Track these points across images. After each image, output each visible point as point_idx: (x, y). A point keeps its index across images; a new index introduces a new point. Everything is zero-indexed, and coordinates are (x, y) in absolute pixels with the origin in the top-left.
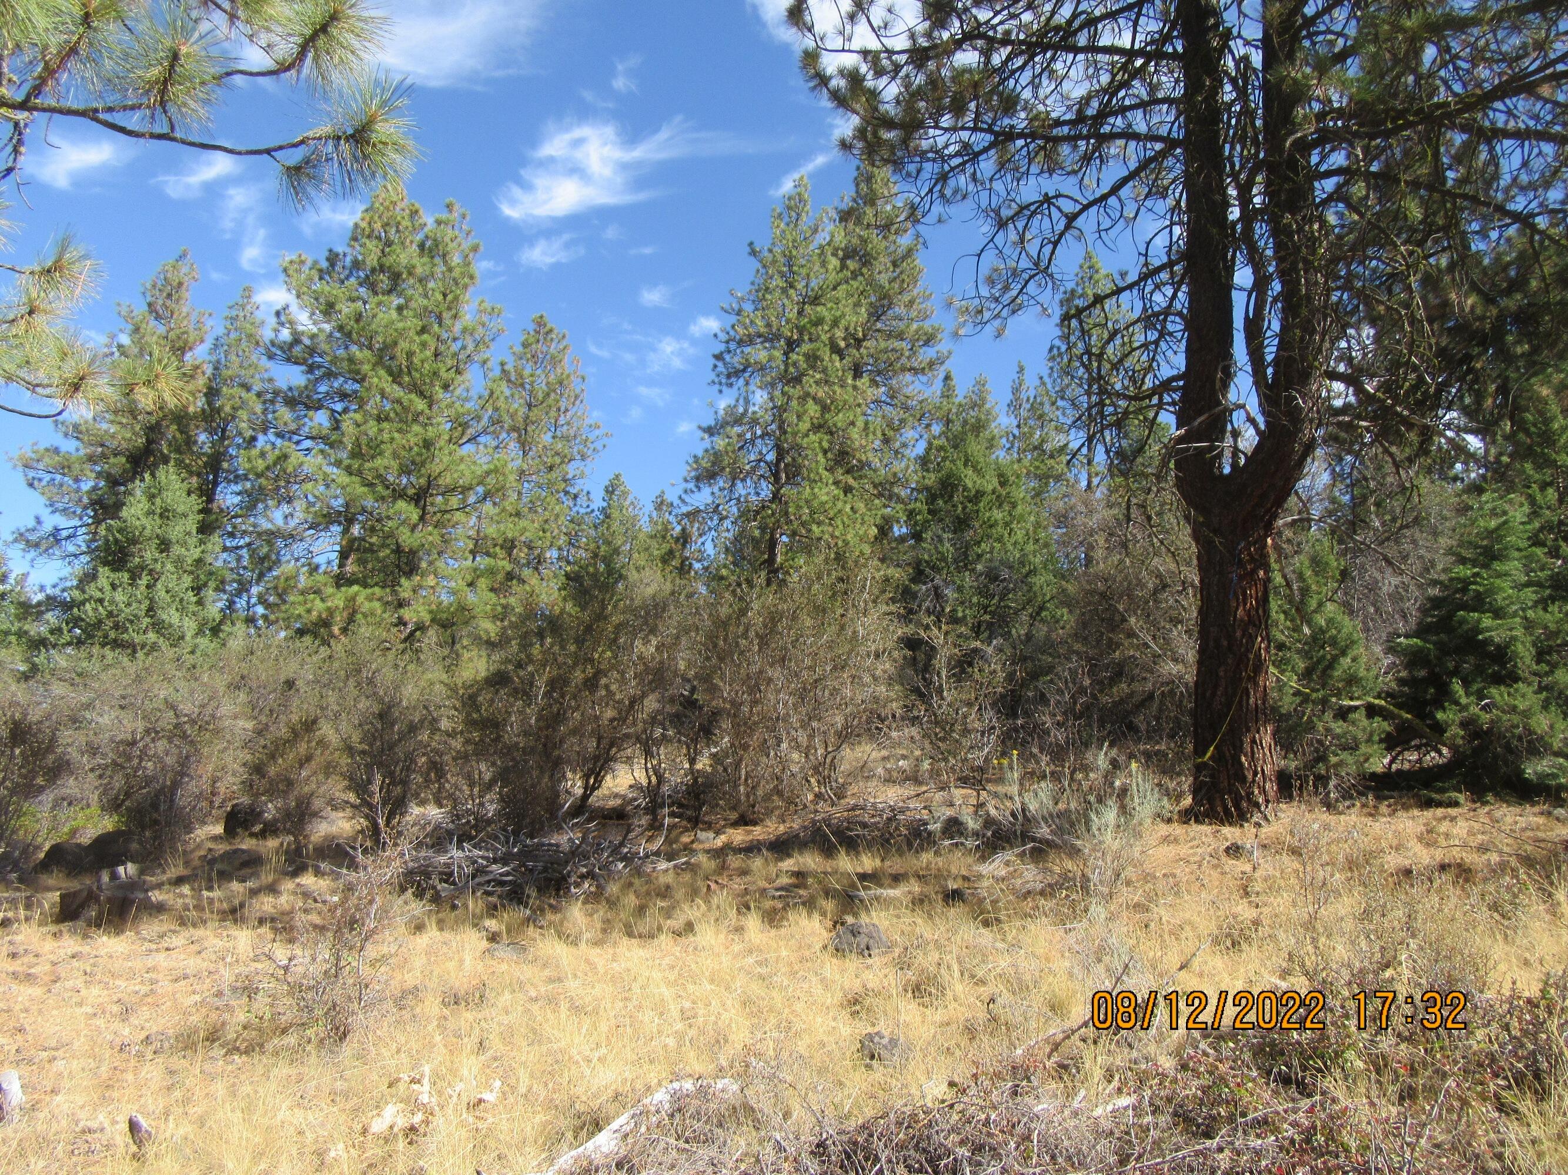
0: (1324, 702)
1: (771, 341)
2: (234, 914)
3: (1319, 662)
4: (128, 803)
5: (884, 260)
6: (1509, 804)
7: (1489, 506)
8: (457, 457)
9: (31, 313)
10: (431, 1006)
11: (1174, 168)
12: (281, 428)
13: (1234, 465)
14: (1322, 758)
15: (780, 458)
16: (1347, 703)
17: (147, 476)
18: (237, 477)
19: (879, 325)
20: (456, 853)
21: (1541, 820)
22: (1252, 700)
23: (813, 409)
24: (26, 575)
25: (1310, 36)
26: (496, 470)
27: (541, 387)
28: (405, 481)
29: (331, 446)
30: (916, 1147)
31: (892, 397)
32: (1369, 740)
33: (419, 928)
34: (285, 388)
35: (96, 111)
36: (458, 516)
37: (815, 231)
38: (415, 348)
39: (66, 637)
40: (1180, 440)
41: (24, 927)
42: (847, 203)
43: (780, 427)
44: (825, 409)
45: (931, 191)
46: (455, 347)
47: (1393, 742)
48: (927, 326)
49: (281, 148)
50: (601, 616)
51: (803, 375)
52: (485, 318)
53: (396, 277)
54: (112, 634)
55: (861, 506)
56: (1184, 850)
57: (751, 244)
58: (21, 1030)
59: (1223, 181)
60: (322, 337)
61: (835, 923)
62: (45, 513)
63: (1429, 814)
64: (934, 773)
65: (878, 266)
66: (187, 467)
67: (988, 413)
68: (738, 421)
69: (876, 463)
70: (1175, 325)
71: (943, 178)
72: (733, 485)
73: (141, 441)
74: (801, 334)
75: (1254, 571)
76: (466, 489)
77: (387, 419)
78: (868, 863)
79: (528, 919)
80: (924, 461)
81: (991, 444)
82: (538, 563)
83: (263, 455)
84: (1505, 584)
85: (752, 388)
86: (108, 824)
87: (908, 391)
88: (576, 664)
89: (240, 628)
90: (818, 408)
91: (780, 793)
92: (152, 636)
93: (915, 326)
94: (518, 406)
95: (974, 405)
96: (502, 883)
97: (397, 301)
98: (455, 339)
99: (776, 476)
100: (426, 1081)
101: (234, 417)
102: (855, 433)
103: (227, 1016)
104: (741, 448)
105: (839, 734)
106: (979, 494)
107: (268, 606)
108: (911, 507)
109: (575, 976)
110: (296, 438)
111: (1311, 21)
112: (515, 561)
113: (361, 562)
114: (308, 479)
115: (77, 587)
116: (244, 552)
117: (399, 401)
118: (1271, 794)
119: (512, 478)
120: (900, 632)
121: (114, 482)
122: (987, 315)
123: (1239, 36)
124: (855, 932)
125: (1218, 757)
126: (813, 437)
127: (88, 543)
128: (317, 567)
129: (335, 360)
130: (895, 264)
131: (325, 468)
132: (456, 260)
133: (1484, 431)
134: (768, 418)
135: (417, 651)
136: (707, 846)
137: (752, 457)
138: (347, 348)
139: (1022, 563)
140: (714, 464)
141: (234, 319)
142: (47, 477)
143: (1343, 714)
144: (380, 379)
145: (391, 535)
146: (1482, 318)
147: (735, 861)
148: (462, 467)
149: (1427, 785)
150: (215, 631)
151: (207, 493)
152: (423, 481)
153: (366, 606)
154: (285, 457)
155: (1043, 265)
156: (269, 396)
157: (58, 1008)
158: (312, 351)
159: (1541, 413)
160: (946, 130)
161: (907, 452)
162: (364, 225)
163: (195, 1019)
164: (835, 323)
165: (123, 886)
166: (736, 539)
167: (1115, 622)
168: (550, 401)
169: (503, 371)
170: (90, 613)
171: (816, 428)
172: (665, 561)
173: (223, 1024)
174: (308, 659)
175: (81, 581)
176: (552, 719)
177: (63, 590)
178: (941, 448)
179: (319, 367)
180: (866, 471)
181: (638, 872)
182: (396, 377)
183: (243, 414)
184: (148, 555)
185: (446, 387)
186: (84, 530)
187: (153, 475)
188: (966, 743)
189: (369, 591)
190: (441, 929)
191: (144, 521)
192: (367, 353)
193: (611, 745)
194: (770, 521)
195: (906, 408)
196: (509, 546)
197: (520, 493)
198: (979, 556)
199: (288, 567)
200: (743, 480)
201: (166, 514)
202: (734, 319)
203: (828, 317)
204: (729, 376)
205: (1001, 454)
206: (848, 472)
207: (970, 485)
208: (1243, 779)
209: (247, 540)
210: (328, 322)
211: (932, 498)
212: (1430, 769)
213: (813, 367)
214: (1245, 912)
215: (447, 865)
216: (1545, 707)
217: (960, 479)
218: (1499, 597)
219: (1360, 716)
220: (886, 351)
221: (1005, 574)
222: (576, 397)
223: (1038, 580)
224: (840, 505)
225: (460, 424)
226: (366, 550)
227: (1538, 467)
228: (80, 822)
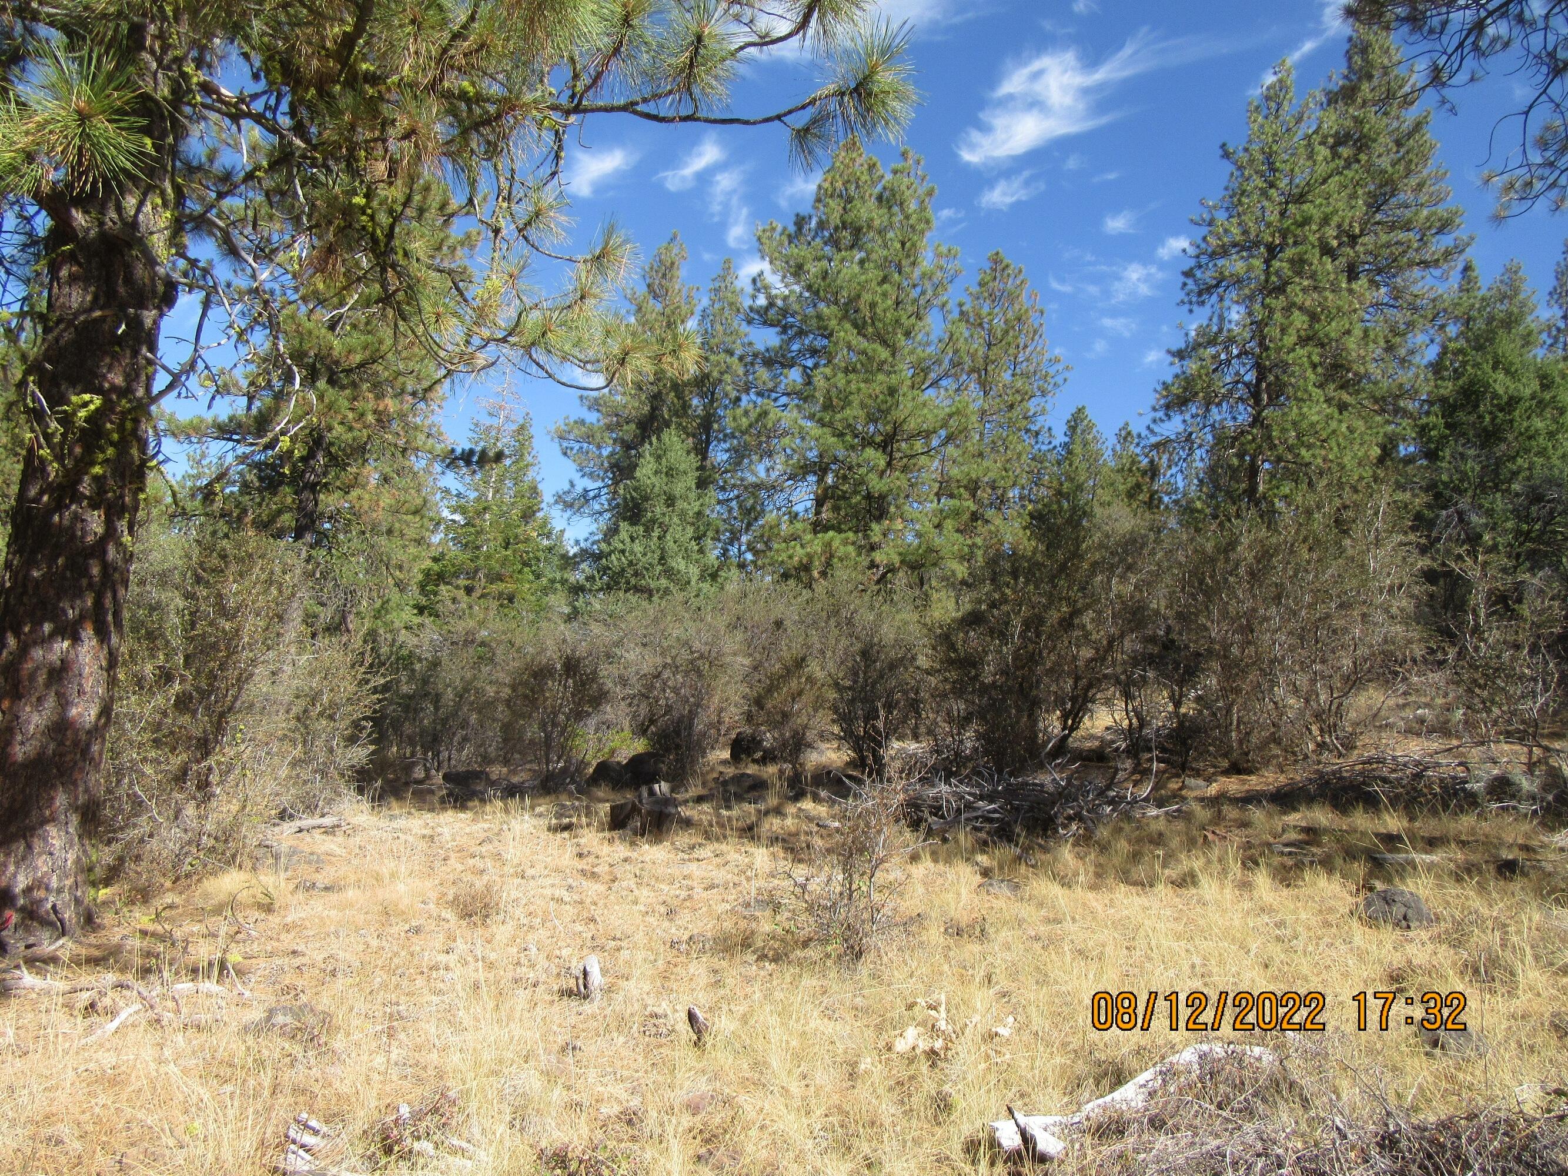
1: (1249, 249)
2: (749, 832)
4: (653, 728)
5: (1385, 141)
8: (921, 399)
9: (582, 298)
10: (934, 935)
12: (761, 387)
15: (1259, 380)
17: (654, 439)
18: (725, 436)
19: (1378, 217)
20: (944, 788)
23: (1299, 320)
24: (563, 531)
26: (958, 412)
27: (999, 323)
28: (872, 429)
29: (805, 400)
30: (1518, 1159)
31: (1396, 299)
33: (915, 858)
34: (763, 349)
35: (634, 104)
36: (923, 460)
37: (1299, 120)
38: (878, 299)
39: (599, 583)
41: (586, 831)
42: (1338, 82)
43: (1261, 344)
44: (1314, 317)
45: (1461, 45)
46: (914, 294)
48: (1441, 210)
49: (790, 112)
50: (1076, 554)
51: (1287, 283)
52: (942, 262)
53: (857, 232)
54: (633, 581)
55: (1360, 425)
57: (1223, 146)
58: (593, 920)
60: (792, 299)
61: (1362, 888)
62: (576, 477)
65: (1378, 148)
66: (684, 429)
67: (1523, 304)
68: (1212, 342)
69: (1377, 374)
72: (1208, 410)
73: (647, 409)
74: (1284, 237)
76: (928, 434)
77: (854, 370)
78: (1392, 822)
79: (1020, 858)
80: (1437, 368)
81: (1527, 340)
82: (1001, 501)
83: (746, 413)
85: (1227, 303)
86: (640, 746)
87: (1417, 288)
88: (1051, 602)
89: (734, 573)
90: (1305, 318)
91: (1278, 742)
92: (664, 582)
93: (1425, 212)
94: (978, 346)
95: (1503, 297)
96: (990, 820)
97: (859, 255)
98: (914, 286)
99: (1256, 395)
100: (942, 1009)
101: (720, 381)
102: (1351, 343)
103: (754, 925)
104: (1215, 370)
105: (1346, 679)
106: (1513, 401)
107: (756, 553)
108: (1424, 420)
109: (1073, 919)
110: (774, 395)
112: (979, 502)
113: (836, 509)
114: (785, 433)
115: (604, 541)
116: (734, 503)
117: (864, 352)
119: (974, 418)
120: (1420, 564)
121: (627, 446)
122: (1538, 185)
124: (1388, 900)
126: (1300, 352)
127: (609, 501)
128: (797, 514)
129: (805, 319)
130: (1399, 144)
131: (802, 422)
132: (912, 206)
134: (1247, 335)
135: (891, 592)
136: (1197, 793)
137: (1228, 380)
138: (815, 306)
140: (1185, 389)
141: (717, 290)
142: (577, 446)
144: (846, 333)
145: (862, 482)
147: (1231, 813)
148: (926, 411)
150: (714, 576)
151: (702, 451)
152: (889, 428)
153: (842, 551)
154: (765, 414)
156: (749, 359)
157: (618, 903)
158: (785, 312)
161: (1416, 359)
162: (826, 185)
163: (728, 925)
164: (1326, 221)
165: (658, 802)
166: (1212, 470)
168: (1010, 338)
169: (962, 313)
170: (616, 563)
171: (1305, 340)
172: (1131, 494)
173: (753, 933)
174: (793, 601)
175: (605, 535)
176: (1028, 660)
177: (593, 543)
178: (1461, 351)
179: (792, 327)
180: (1365, 384)
181: (1127, 817)
182: (860, 328)
183: (727, 378)
184: (658, 510)
185: (907, 334)
186: (605, 490)
187: (659, 439)
189: (843, 535)
190: (935, 861)
191: (654, 479)
192: (834, 308)
193: (1090, 686)
194: (1251, 448)
195: (1415, 309)
196: (973, 487)
197: (981, 434)
198: (1515, 474)
199: (771, 517)
200: (1219, 405)
201: (670, 473)
202: (1205, 230)
203: (1316, 214)
204: (1200, 294)
205: (1541, 352)
206: (1342, 387)
207: (1501, 391)
209: (736, 492)
210: (798, 283)
211: (1450, 410)
213: (1299, 274)
215: (936, 799)
217: (1487, 385)
220: (1388, 245)
221: (1552, 493)
222: (1035, 332)
224: (1334, 424)
225: (922, 370)
226: (840, 498)
228: (616, 744)
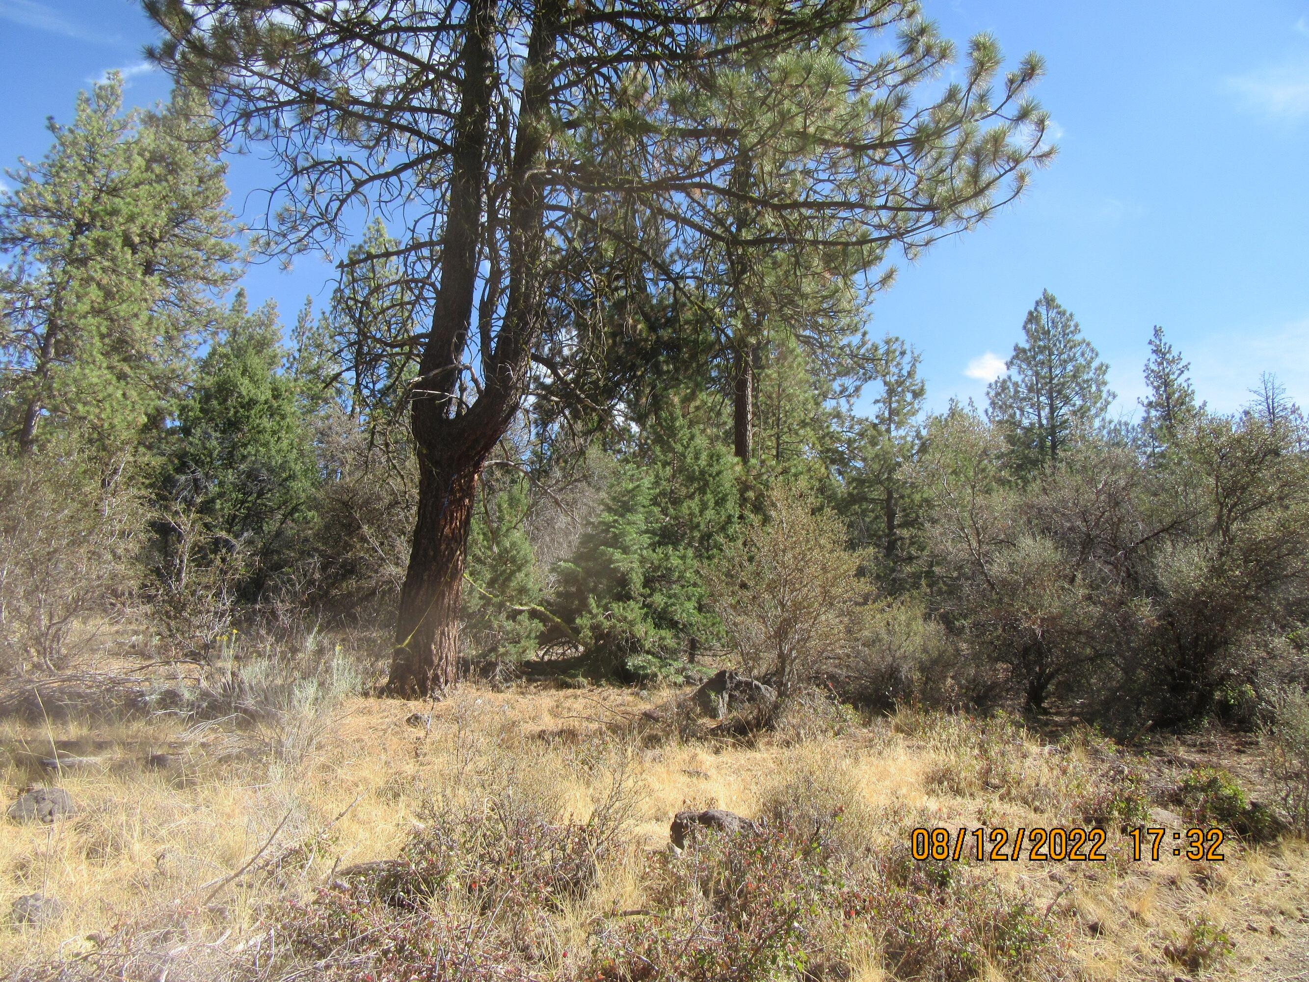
0: (501, 606)
1: (59, 217)
3: (501, 574)
5: (191, 173)
6: (613, 685)
7: (630, 473)
11: (445, 168)
13: (458, 413)
14: (494, 649)
16: (518, 607)
19: (177, 231)
21: (631, 698)
22: (446, 600)
23: (95, 293)
25: (557, 101)
31: (181, 300)
32: (528, 637)
37: (123, 127)
40: (417, 385)
42: (160, 111)
43: (56, 304)
44: (108, 295)
45: (235, 122)
47: (545, 640)
48: (225, 244)
51: (89, 258)
55: (133, 394)
56: (375, 720)
57: (50, 118)
59: (479, 189)
61: (21, 790)
63: (562, 693)
64: (163, 649)
65: (183, 178)
67: (274, 333)
68: (8, 288)
69: (156, 357)
70: (429, 294)
71: (247, 115)
74: (93, 219)
75: (462, 499)
78: (74, 731)
80: (205, 366)
81: (272, 362)
84: (631, 529)
85: (30, 258)
87: (199, 297)
90: (101, 293)
93: (213, 241)
95: (262, 324)
99: (44, 350)
102: (137, 325)
104: (8, 315)
105: (67, 607)
106: (251, 403)
108: (185, 403)
111: (556, 91)
118: (451, 675)
120: (149, 515)
122: (274, 247)
123: (507, 83)
124: (39, 799)
125: (414, 645)
126: (91, 320)
130: (201, 180)
133: (640, 419)
134: (44, 291)
137: (20, 326)
139: (283, 467)
143: (514, 616)
146: (646, 340)
149: (564, 672)
155: (330, 217)
159: (671, 414)
160: (254, 73)
161: (189, 353)
164: (132, 218)
167: (352, 528)
171: (97, 312)
178: (226, 356)
180: (144, 363)
188: (196, 621)
194: (30, 393)
195: (193, 312)
198: (244, 457)
200: (5, 347)
202: (20, 186)
203: (125, 211)
204: (4, 241)
205: (280, 372)
206: (125, 360)
207: (244, 393)
208: (430, 663)
211: (207, 397)
212: (569, 660)
213: (101, 254)
214: (410, 768)
216: (644, 619)
217: (236, 386)
218: (627, 539)
219: (524, 618)
220: (180, 256)
221: (264, 474)
223: (295, 485)
224: (110, 389)
227: (664, 452)
